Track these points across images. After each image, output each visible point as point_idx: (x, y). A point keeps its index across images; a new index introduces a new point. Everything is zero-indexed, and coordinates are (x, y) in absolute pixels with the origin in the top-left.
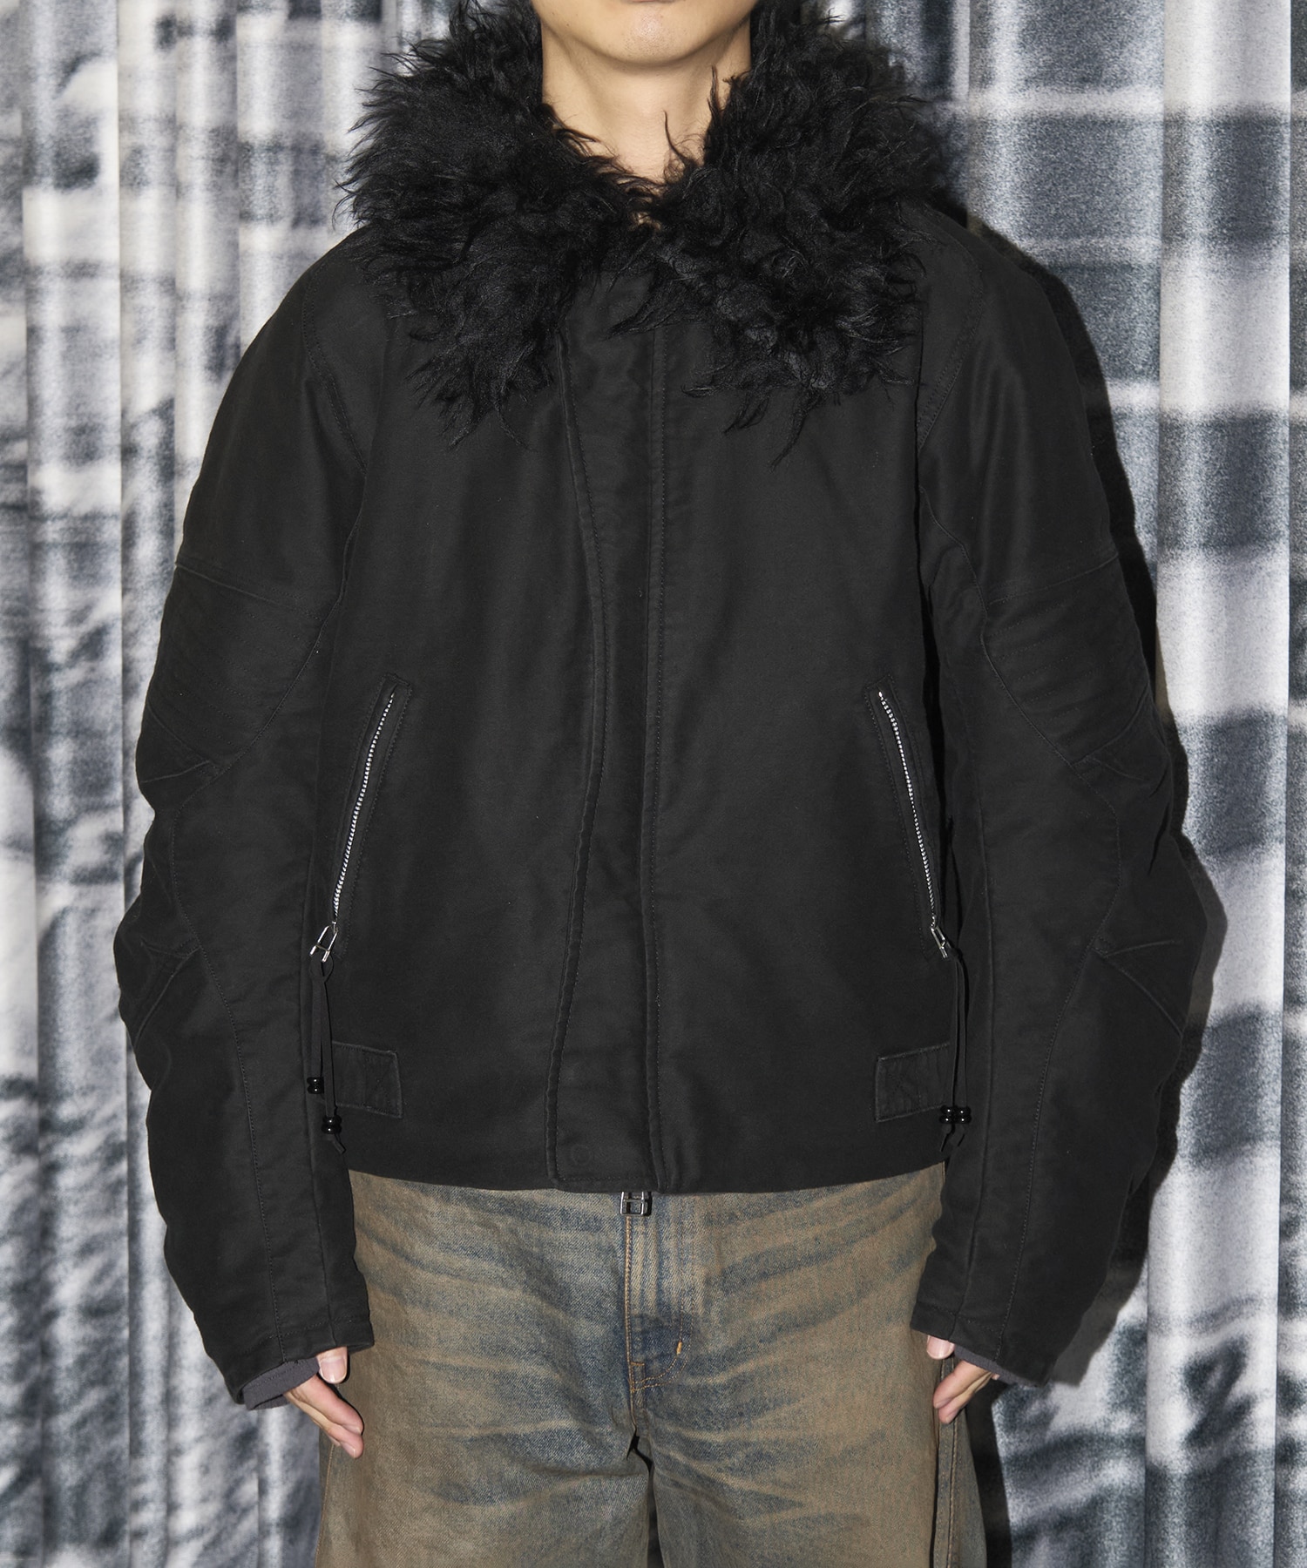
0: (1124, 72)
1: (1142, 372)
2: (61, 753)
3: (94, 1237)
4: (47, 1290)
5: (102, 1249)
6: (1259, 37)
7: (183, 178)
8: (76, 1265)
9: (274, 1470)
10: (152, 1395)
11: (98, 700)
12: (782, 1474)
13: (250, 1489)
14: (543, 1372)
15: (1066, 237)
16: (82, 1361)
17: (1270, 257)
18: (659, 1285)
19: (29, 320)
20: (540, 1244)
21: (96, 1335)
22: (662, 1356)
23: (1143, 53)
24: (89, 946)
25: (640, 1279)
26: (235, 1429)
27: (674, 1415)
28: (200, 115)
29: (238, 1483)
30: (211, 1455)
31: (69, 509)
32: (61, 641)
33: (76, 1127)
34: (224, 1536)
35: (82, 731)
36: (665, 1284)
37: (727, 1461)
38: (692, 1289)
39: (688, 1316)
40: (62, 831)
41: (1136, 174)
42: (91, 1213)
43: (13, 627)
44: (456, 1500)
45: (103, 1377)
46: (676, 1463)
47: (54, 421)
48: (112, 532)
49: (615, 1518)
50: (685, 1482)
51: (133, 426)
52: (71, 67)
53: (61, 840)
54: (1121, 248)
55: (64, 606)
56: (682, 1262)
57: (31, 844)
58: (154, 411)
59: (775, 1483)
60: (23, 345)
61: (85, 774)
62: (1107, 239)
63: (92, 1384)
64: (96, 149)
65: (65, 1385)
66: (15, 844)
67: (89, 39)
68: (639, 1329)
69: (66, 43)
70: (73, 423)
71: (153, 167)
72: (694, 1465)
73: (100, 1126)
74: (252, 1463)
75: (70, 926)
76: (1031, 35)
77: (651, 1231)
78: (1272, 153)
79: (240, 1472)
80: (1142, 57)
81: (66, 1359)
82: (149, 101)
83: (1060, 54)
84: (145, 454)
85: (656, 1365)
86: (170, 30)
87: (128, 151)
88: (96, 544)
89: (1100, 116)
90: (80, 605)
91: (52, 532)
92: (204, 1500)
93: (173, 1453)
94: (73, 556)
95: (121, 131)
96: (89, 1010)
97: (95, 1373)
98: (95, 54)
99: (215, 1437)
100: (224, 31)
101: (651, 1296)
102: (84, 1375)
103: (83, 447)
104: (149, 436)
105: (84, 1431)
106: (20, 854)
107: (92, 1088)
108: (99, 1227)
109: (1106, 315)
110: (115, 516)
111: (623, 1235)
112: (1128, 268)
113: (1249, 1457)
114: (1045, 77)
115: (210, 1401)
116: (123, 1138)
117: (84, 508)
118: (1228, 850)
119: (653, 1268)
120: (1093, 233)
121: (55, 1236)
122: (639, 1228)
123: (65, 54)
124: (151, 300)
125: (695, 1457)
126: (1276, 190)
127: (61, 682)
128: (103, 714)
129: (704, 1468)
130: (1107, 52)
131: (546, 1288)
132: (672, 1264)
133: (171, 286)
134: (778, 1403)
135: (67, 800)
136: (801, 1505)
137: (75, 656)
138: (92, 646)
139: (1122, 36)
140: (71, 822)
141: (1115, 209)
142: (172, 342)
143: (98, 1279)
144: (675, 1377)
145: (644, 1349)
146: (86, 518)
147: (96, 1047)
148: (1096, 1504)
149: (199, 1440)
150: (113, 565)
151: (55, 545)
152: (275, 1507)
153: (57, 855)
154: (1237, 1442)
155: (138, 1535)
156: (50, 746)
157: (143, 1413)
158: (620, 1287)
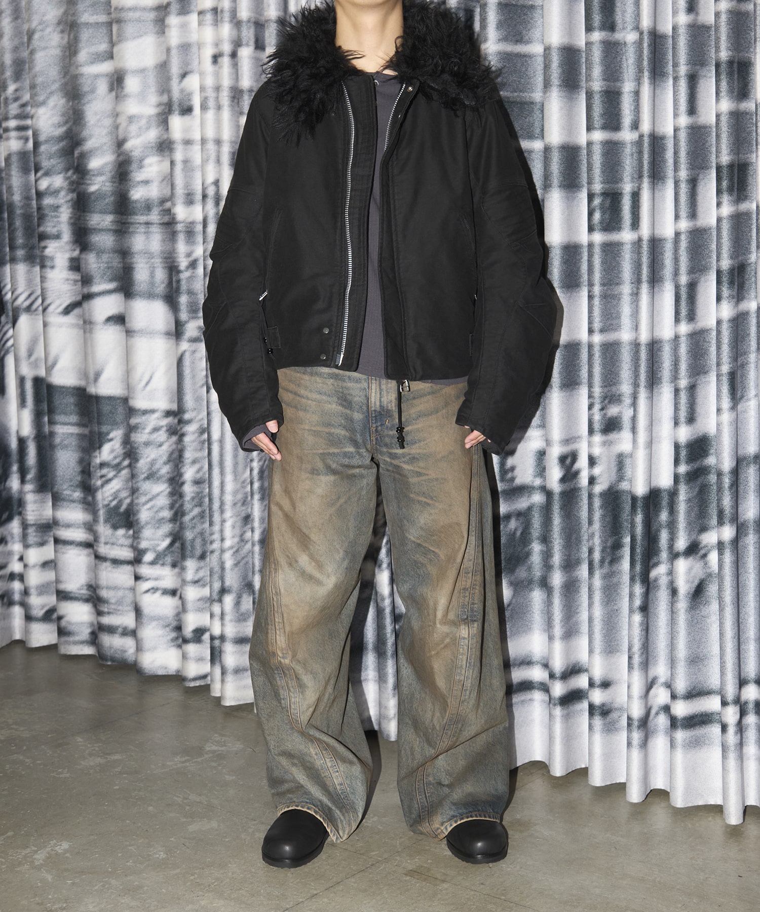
0: (530, 39)
1: (537, 137)
2: (183, 299)
3: (196, 458)
4: (180, 475)
5: (199, 462)
6: (574, 22)
7: (221, 103)
8: (190, 467)
9: (256, 524)
10: (216, 505)
11: (195, 283)
12: (422, 464)
13: (248, 535)
14: (343, 432)
15: (512, 92)
16: (193, 499)
17: (579, 95)
18: (380, 400)
19: (171, 158)
20: (342, 387)
21: (198, 490)
22: (381, 425)
23: (536, 33)
24: (193, 363)
25: (374, 399)
26: (243, 514)
27: (386, 445)
28: (226, 82)
29: (245, 532)
30: (235, 522)
31: (185, 220)
32: (183, 263)
33: (189, 422)
34: (240, 549)
35: (190, 292)
36: (382, 399)
37: (403, 459)
38: (391, 401)
39: (390, 410)
40: (184, 325)
41: (534, 72)
42: (196, 450)
43: (167, 263)
44: (316, 475)
45: (200, 504)
46: (387, 461)
47: (180, 191)
48: (199, 228)
49: (367, 483)
50: (390, 468)
51: (206, 188)
52: (184, 75)
53: (184, 328)
54: (530, 96)
55: (183, 251)
56: (388, 392)
57: (174, 333)
58: (213, 183)
59: (419, 467)
60: (169, 170)
61: (191, 306)
62: (526, 94)
63: (196, 506)
64: (192, 103)
65: (187, 506)
66: (168, 334)
67: (189, 67)
68: (374, 415)
69: (182, 68)
70: (186, 192)
71: (211, 103)
72: (393, 461)
73: (198, 422)
74: (249, 526)
75: (187, 356)
76: (500, 25)
77: (378, 382)
78: (579, 61)
79: (245, 529)
80: (536, 34)
81: (188, 498)
82: (210, 82)
83: (510, 32)
84: (210, 197)
85: (379, 428)
86: (216, 58)
87: (203, 99)
88: (194, 232)
89: (522, 53)
90: (189, 252)
91: (179, 227)
92: (233, 537)
93: (223, 521)
94: (186, 235)
95: (201, 92)
96: (194, 384)
97: (197, 502)
98: (191, 72)
99: (237, 516)
100: (234, 55)
101: (378, 403)
102: (193, 503)
103: (189, 200)
104: (211, 191)
105: (193, 521)
106: (170, 337)
107: (195, 409)
108: (199, 455)
109: (526, 118)
110: (200, 223)
111: (369, 384)
112: (532, 103)
113: (579, 489)
114: (504, 39)
115: (235, 504)
116: (206, 426)
117: (190, 220)
118: (569, 287)
119: (378, 394)
120: (521, 91)
121: (183, 457)
122: (374, 382)
123: (181, 71)
124: (211, 146)
125: (393, 459)
126: (580, 73)
127: (184, 276)
128: (197, 287)
129: (395, 462)
130: (524, 32)
131: (345, 403)
132: (384, 393)
133: (218, 142)
134: (420, 441)
135: (185, 314)
136: (427, 475)
137: (187, 268)
138: (193, 265)
139: (529, 27)
140: (186, 322)
141: (528, 84)
142: (218, 161)
143: (198, 471)
144: (386, 432)
145: (376, 423)
146: (190, 223)
147: (196, 396)
148: (530, 509)
149: (231, 517)
150: (200, 239)
151: (181, 232)
152: (257, 536)
153: (182, 333)
154: (575, 483)
155: (212, 552)
156: (180, 297)
157: (213, 512)
158: (368, 401)
